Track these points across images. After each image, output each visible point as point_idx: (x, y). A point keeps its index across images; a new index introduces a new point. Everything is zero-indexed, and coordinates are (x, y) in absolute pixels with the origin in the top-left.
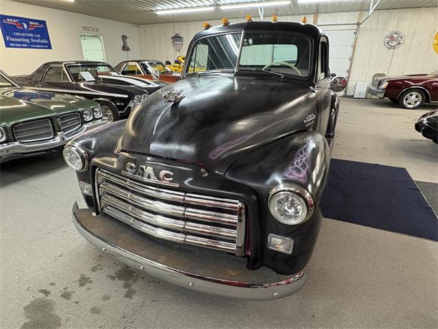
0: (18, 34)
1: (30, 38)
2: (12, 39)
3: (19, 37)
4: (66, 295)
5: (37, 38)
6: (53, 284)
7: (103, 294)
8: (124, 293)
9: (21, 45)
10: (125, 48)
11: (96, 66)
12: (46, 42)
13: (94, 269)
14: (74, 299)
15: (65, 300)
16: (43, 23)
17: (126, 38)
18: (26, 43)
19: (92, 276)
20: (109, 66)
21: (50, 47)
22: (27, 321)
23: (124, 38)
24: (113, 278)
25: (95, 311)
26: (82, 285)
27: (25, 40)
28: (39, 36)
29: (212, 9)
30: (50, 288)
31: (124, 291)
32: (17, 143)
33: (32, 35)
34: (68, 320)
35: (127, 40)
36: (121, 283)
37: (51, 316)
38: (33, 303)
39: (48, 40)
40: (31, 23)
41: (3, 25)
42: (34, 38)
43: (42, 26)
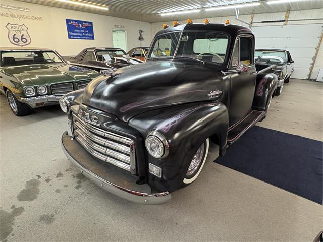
0: (76, 31)
1: (82, 33)
2: (72, 34)
3: (77, 32)
4: (48, 181)
5: (87, 33)
6: (44, 174)
7: (65, 184)
8: (76, 186)
9: (77, 37)
10: (141, 39)
11: (115, 51)
12: (91, 35)
13: (67, 171)
14: (50, 183)
15: (46, 183)
16: (91, 23)
17: (142, 32)
18: (79, 36)
19: (65, 173)
20: (123, 51)
21: (93, 39)
22: (25, 188)
23: (141, 32)
24: (74, 177)
25: (58, 191)
26: (57, 177)
27: (79, 34)
28: (88, 32)
29: (199, 10)
30: (42, 176)
31: (76, 185)
32: (53, 96)
33: (83, 31)
34: (43, 192)
35: (142, 33)
36: (76, 180)
37: (36, 189)
38: (31, 181)
39: (93, 34)
40: (84, 23)
41: (68, 25)
42: (85, 33)
43: (90, 25)
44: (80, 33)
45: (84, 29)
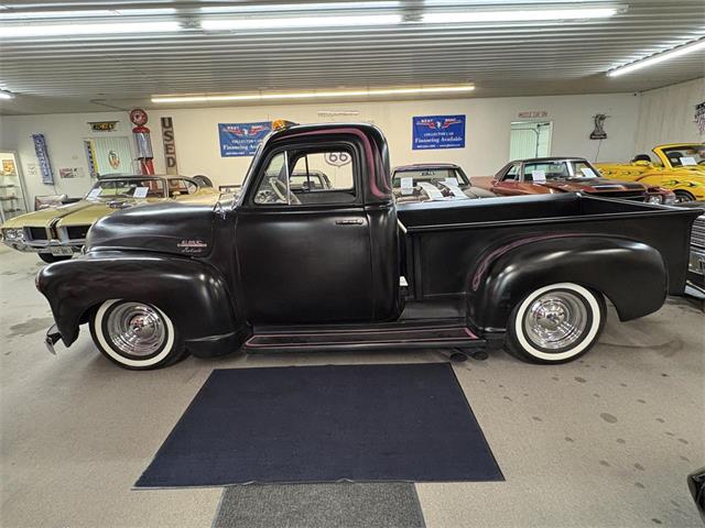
0: (428, 135)
1: (440, 137)
9: (428, 146)
10: (598, 135)
16: (462, 118)
17: (602, 118)
18: (435, 143)
21: (463, 146)
23: (598, 119)
27: (434, 140)
28: (452, 134)
33: (443, 134)
35: (604, 122)
39: (463, 137)
40: (446, 120)
41: (415, 126)
42: (445, 137)
43: (459, 122)
44: (436, 138)
45: (446, 130)
